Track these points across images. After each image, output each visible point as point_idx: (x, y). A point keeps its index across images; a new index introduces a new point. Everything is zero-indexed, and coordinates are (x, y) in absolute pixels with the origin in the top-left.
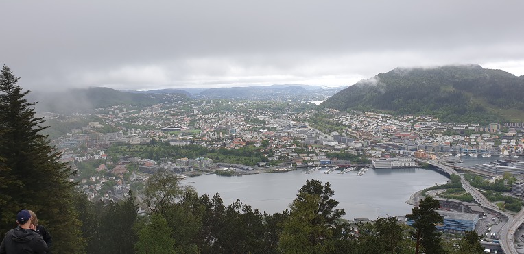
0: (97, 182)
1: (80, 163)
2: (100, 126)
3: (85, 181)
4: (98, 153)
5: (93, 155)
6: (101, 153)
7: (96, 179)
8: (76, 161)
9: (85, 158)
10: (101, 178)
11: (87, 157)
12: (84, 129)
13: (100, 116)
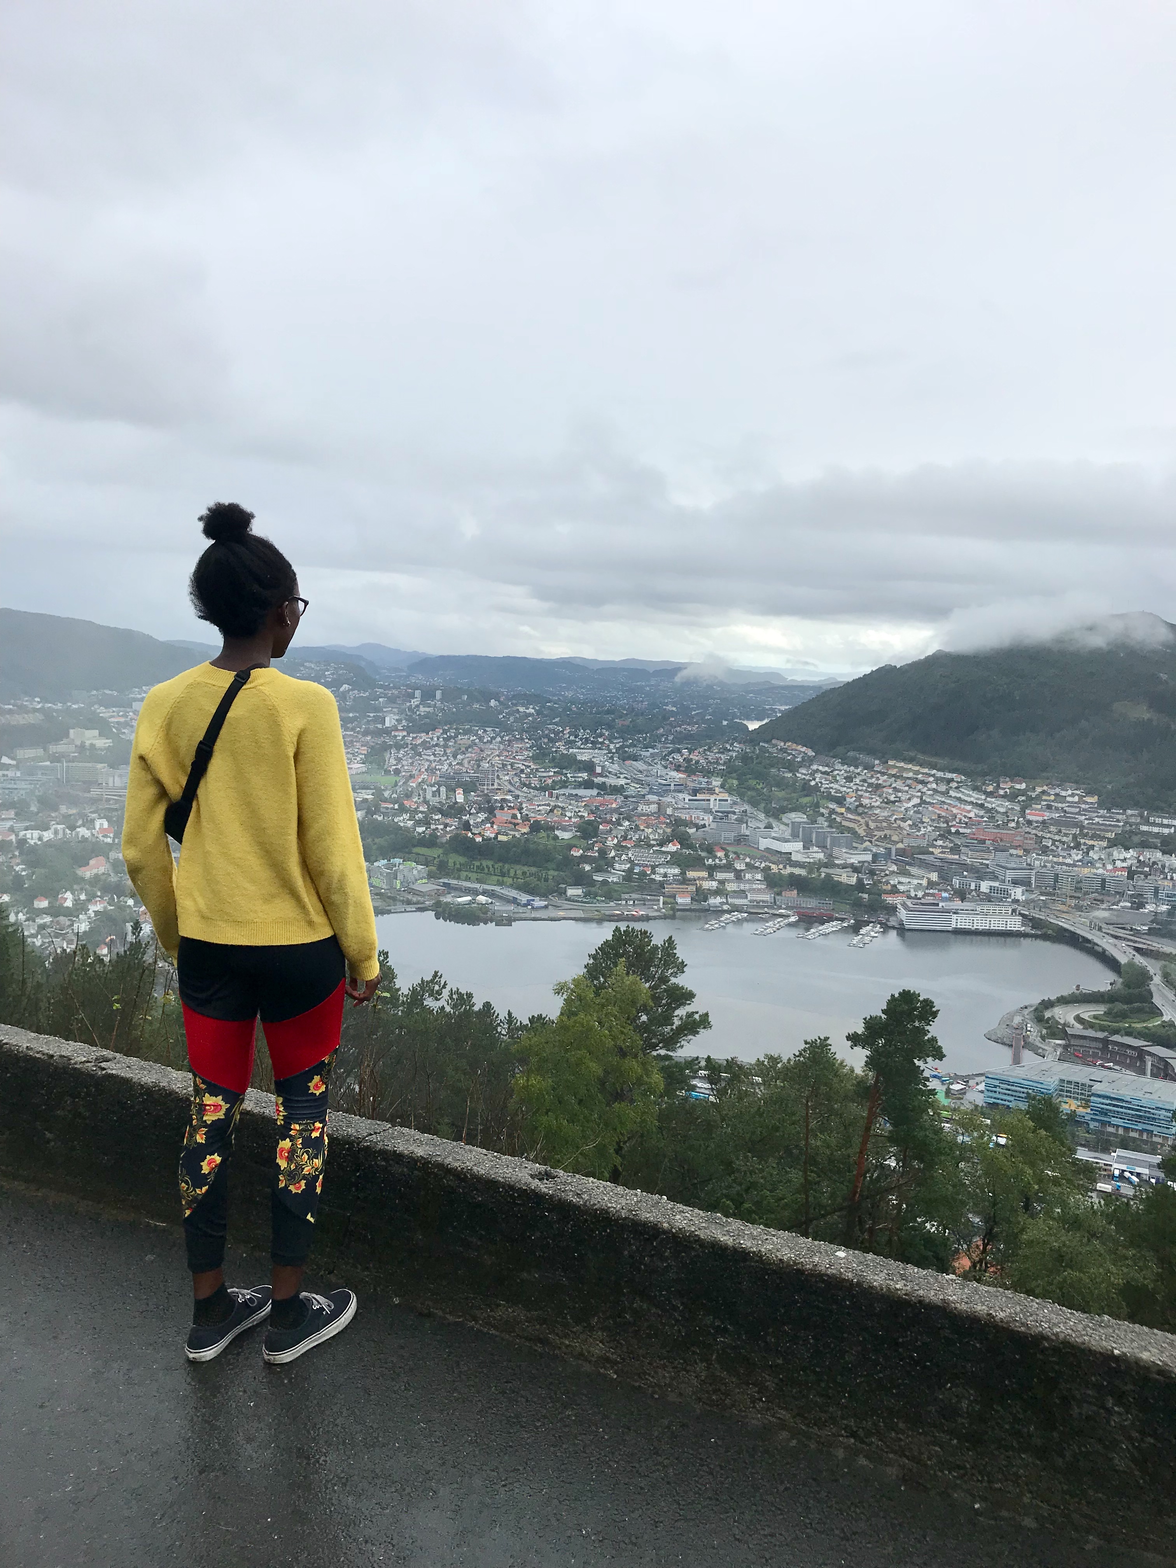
0: (80, 908)
1: (33, 849)
2: (102, 743)
3: (44, 904)
4: (89, 823)
5: (72, 828)
6: (98, 824)
7: (76, 901)
8: (22, 842)
9: (48, 835)
10: (91, 898)
11: (56, 832)
12: (53, 748)
13: (103, 712)
